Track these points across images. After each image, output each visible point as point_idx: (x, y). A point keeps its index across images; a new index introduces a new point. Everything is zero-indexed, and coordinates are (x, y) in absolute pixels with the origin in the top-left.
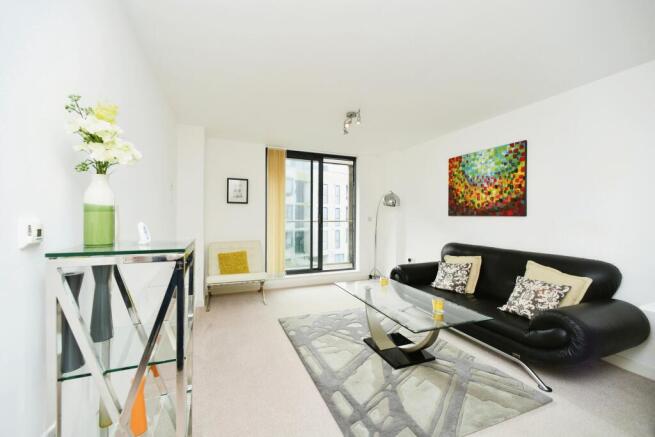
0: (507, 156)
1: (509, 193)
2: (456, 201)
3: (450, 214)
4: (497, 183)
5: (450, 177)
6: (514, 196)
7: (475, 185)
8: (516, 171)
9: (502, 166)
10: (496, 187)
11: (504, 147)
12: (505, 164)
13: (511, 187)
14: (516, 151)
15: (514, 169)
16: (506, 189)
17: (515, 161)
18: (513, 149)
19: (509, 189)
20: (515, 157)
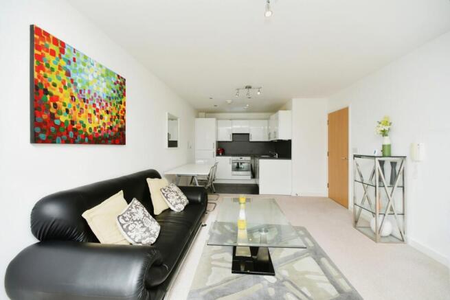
1: (117, 122)
4: (108, 109)
6: (120, 126)
7: (85, 101)
8: (121, 103)
9: (112, 92)
10: (108, 112)
12: (114, 91)
15: (120, 100)
16: (115, 117)
18: (119, 81)
19: (117, 118)
20: (120, 89)
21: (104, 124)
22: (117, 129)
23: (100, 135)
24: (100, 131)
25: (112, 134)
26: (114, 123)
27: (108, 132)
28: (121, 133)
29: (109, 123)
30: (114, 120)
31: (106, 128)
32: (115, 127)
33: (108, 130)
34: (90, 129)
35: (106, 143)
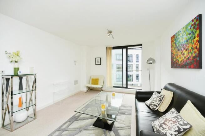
0: (191, 28)
1: (192, 54)
2: (173, 60)
3: (171, 68)
4: (187, 48)
5: (172, 47)
6: (194, 55)
7: (179, 50)
8: (195, 38)
9: (189, 35)
10: (186, 50)
11: (189, 23)
12: (190, 34)
13: (192, 49)
14: (195, 23)
15: (194, 36)
16: (191, 50)
17: (194, 30)
18: (193, 23)
19: (192, 51)
20: (194, 28)
21: (185, 57)
22: (192, 58)
23: (183, 63)
24: (183, 62)
25: (189, 61)
26: (190, 54)
27: (187, 61)
28: (195, 60)
29: (187, 56)
30: (190, 53)
31: (186, 59)
32: (191, 57)
33: (187, 60)
34: (180, 61)
35: (186, 68)
